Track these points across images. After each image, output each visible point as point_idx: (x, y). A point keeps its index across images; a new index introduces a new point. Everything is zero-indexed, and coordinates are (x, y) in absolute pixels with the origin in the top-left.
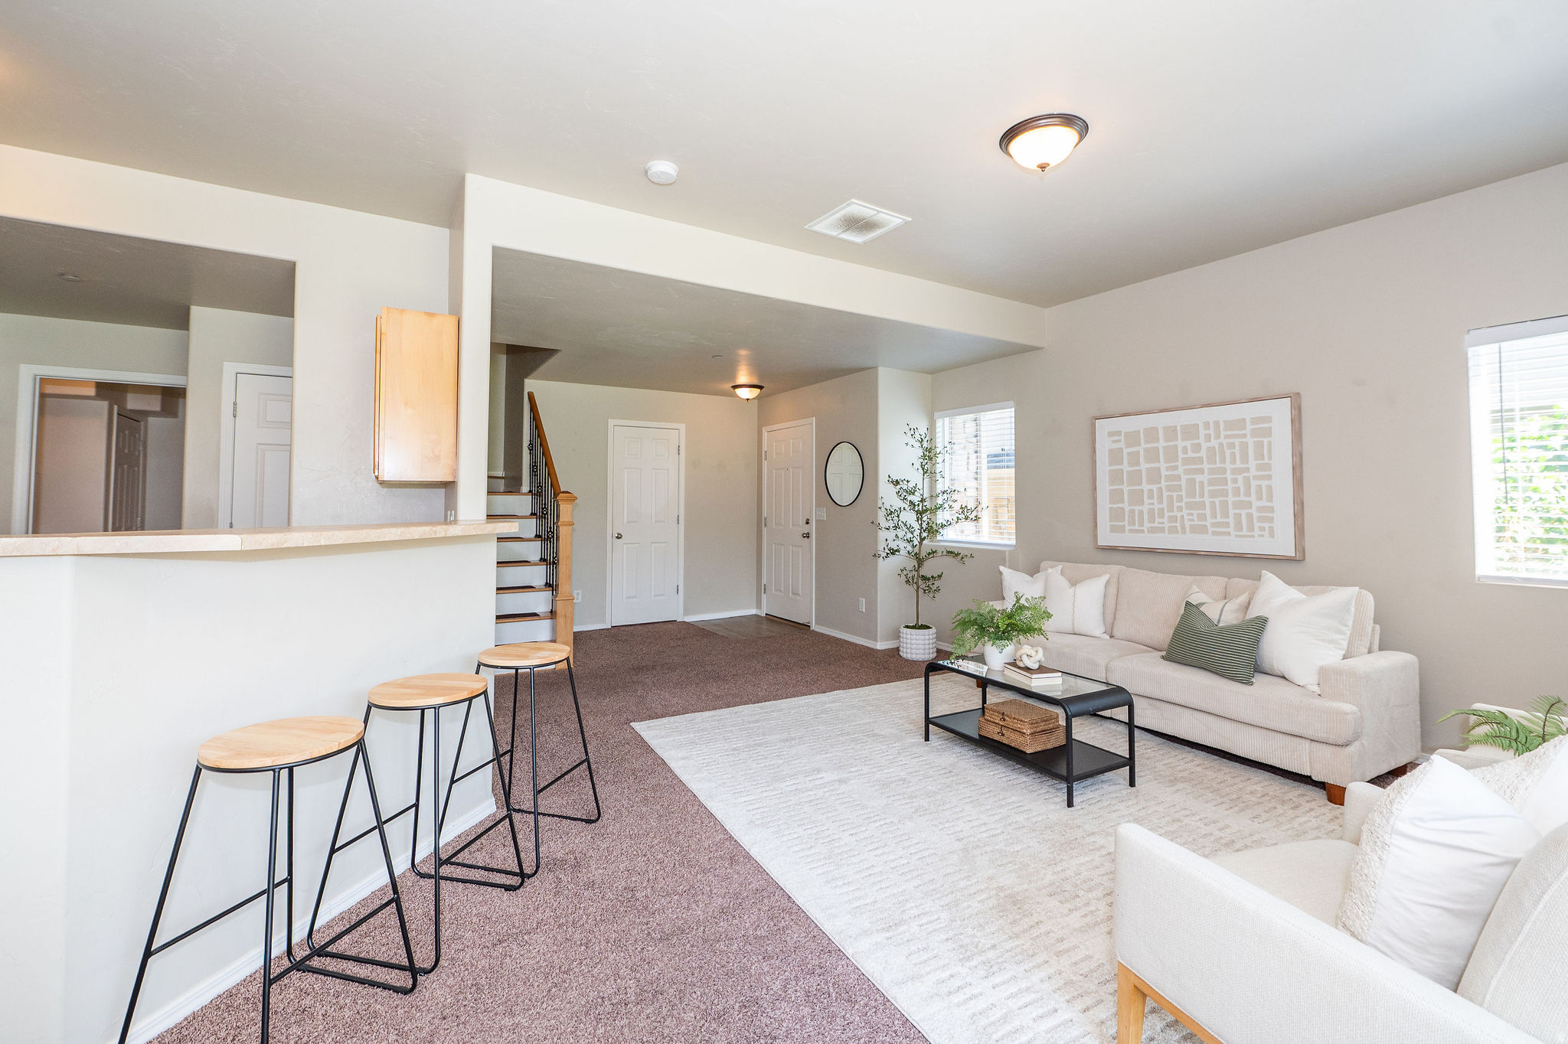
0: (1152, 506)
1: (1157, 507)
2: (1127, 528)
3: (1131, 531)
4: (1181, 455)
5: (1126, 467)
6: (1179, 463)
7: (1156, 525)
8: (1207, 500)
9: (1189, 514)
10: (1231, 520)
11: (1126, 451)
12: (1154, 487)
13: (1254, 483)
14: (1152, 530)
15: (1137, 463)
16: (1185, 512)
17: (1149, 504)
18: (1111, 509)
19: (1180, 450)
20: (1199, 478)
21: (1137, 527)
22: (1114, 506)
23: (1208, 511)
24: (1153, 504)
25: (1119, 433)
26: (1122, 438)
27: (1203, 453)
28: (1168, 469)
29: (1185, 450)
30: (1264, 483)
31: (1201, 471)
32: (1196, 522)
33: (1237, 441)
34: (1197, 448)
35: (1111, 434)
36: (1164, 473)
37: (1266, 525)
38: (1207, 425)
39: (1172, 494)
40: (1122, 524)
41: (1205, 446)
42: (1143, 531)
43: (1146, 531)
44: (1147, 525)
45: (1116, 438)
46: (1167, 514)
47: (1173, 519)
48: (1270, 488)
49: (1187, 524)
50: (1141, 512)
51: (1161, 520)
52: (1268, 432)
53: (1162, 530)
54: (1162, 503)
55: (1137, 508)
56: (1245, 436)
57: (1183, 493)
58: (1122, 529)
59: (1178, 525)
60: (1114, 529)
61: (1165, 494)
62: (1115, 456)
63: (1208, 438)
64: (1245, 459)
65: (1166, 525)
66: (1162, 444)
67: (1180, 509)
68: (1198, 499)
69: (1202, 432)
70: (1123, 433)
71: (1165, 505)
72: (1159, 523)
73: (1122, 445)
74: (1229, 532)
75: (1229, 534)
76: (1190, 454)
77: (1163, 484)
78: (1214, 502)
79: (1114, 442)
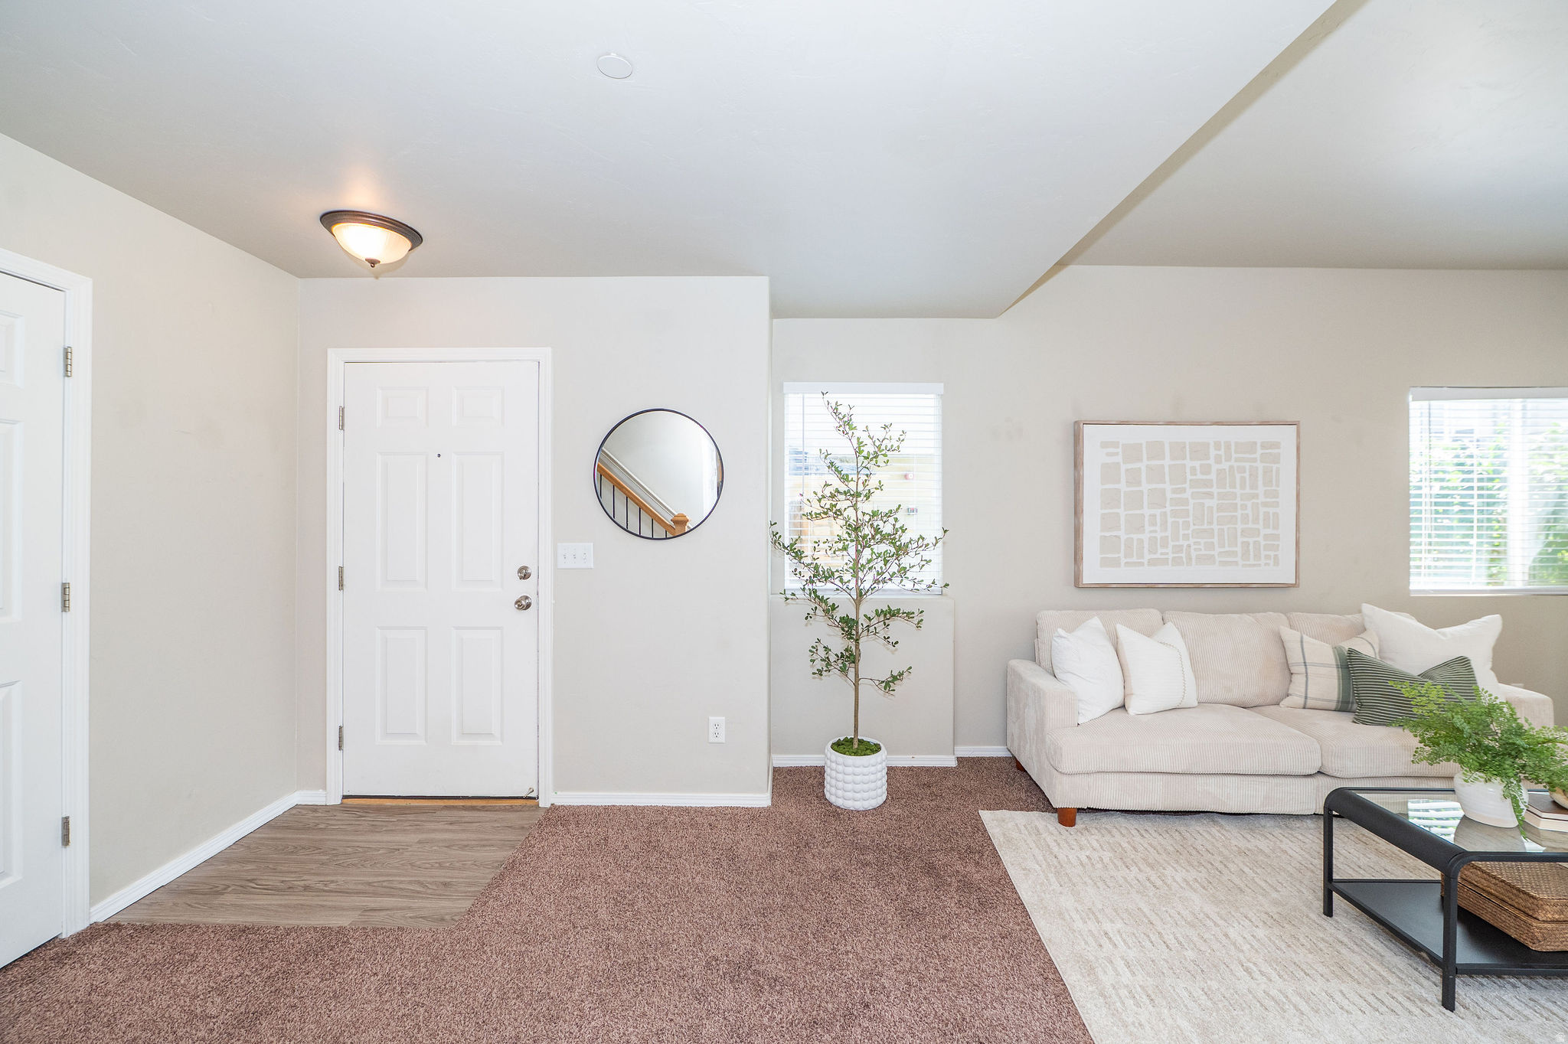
0: (1154, 535)
1: (1159, 535)
2: (1123, 561)
3: (1126, 564)
4: (1189, 477)
5: (1123, 486)
6: (1187, 485)
7: (1158, 556)
8: (1215, 527)
9: (1195, 543)
10: (1239, 549)
11: (1123, 467)
12: (1158, 512)
13: (1262, 510)
14: (1152, 563)
15: (1139, 483)
16: (1192, 541)
17: (1151, 532)
18: (1103, 538)
19: (1188, 470)
20: (1208, 502)
21: (1135, 559)
22: (1107, 534)
23: (1215, 540)
24: (1155, 531)
25: (1115, 444)
26: (1120, 450)
27: (1213, 476)
28: (1174, 491)
29: (1193, 469)
30: (1271, 510)
31: (1210, 495)
32: (1203, 552)
33: (1247, 465)
34: (1206, 469)
35: (1104, 445)
36: (1169, 495)
37: (1272, 553)
38: (1217, 445)
39: (1177, 520)
40: (1116, 556)
41: (1215, 467)
42: (1142, 564)
43: (1146, 563)
44: (1147, 556)
45: (1111, 450)
46: (1171, 544)
47: (1178, 549)
48: (1276, 515)
49: (1194, 554)
50: (1141, 541)
51: (1164, 551)
52: (1276, 459)
53: (1165, 562)
54: (1166, 530)
55: (1135, 536)
56: (1254, 460)
57: (1191, 519)
58: (1116, 563)
59: (1183, 555)
60: (1105, 563)
61: (1170, 520)
62: (1109, 472)
63: (1218, 460)
64: (1254, 486)
65: (1171, 556)
66: (1167, 462)
67: (1186, 537)
68: (1205, 526)
69: (1213, 452)
70: (1120, 446)
71: (1169, 533)
72: (1162, 554)
73: (1119, 459)
74: (1236, 562)
75: (1236, 563)
76: (1199, 476)
77: (1168, 509)
78: (1223, 529)
79: (1108, 454)
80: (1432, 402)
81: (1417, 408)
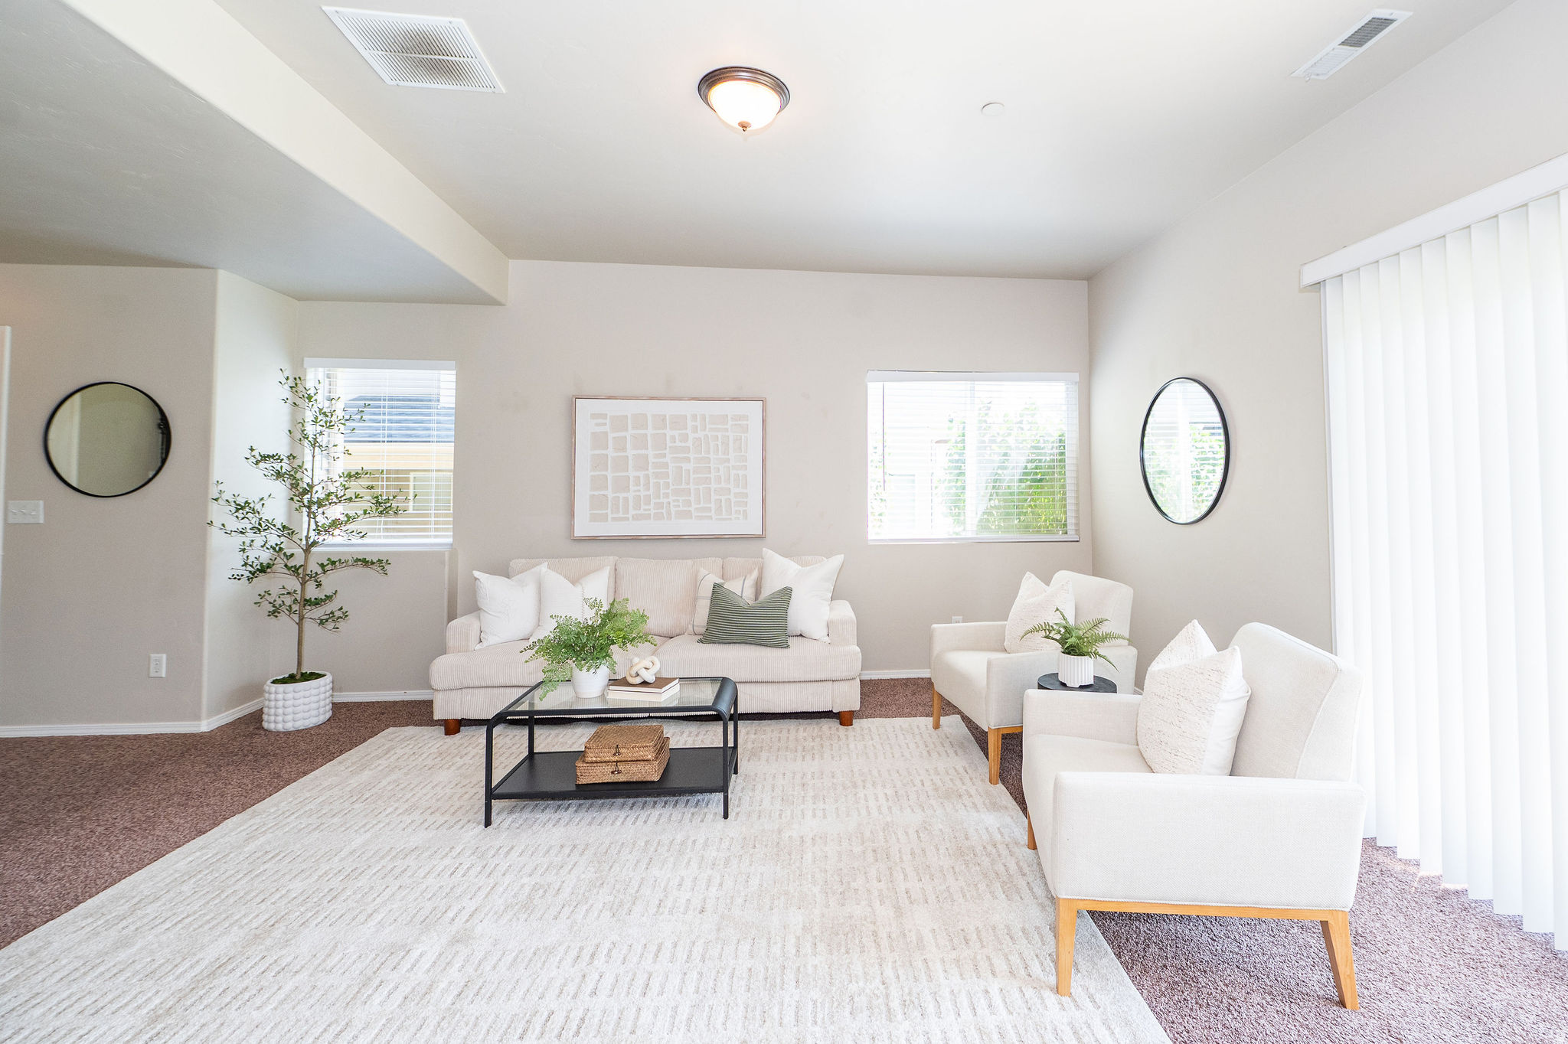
0: (638, 493)
1: (643, 493)
2: (610, 516)
3: (614, 519)
4: (669, 444)
5: (611, 452)
6: (667, 452)
7: (642, 511)
8: (692, 487)
9: (674, 501)
10: (713, 506)
11: (611, 436)
12: (641, 474)
13: (733, 472)
14: (636, 518)
15: (624, 449)
16: (671, 499)
17: (635, 491)
18: (592, 496)
19: (668, 438)
20: (685, 466)
21: (621, 515)
22: (596, 493)
23: (692, 498)
24: (639, 491)
25: (604, 416)
26: (608, 421)
27: (690, 443)
28: (657, 456)
29: (673, 439)
30: (741, 473)
31: (688, 460)
32: (681, 508)
33: (720, 435)
34: (685, 438)
35: (594, 416)
36: (651, 460)
37: (741, 509)
38: (694, 417)
39: (659, 481)
40: (604, 512)
41: (691, 436)
42: (628, 519)
43: (631, 518)
44: (632, 512)
45: (600, 421)
46: (653, 501)
47: (660, 505)
48: (745, 476)
49: (673, 510)
50: (626, 499)
51: (647, 507)
52: (745, 429)
53: (648, 517)
54: (648, 490)
55: (622, 495)
56: (727, 430)
57: (670, 480)
58: (604, 518)
59: (664, 511)
60: (594, 518)
61: (652, 481)
62: (599, 440)
63: (695, 430)
64: (726, 450)
65: (652, 512)
66: (650, 431)
67: (667, 495)
68: (683, 486)
69: (690, 423)
70: (608, 417)
71: (651, 492)
72: (645, 510)
73: (607, 428)
74: (711, 516)
75: (710, 518)
76: (678, 444)
77: (651, 470)
78: (699, 489)
79: (597, 425)
80: (887, 384)
81: (874, 389)
